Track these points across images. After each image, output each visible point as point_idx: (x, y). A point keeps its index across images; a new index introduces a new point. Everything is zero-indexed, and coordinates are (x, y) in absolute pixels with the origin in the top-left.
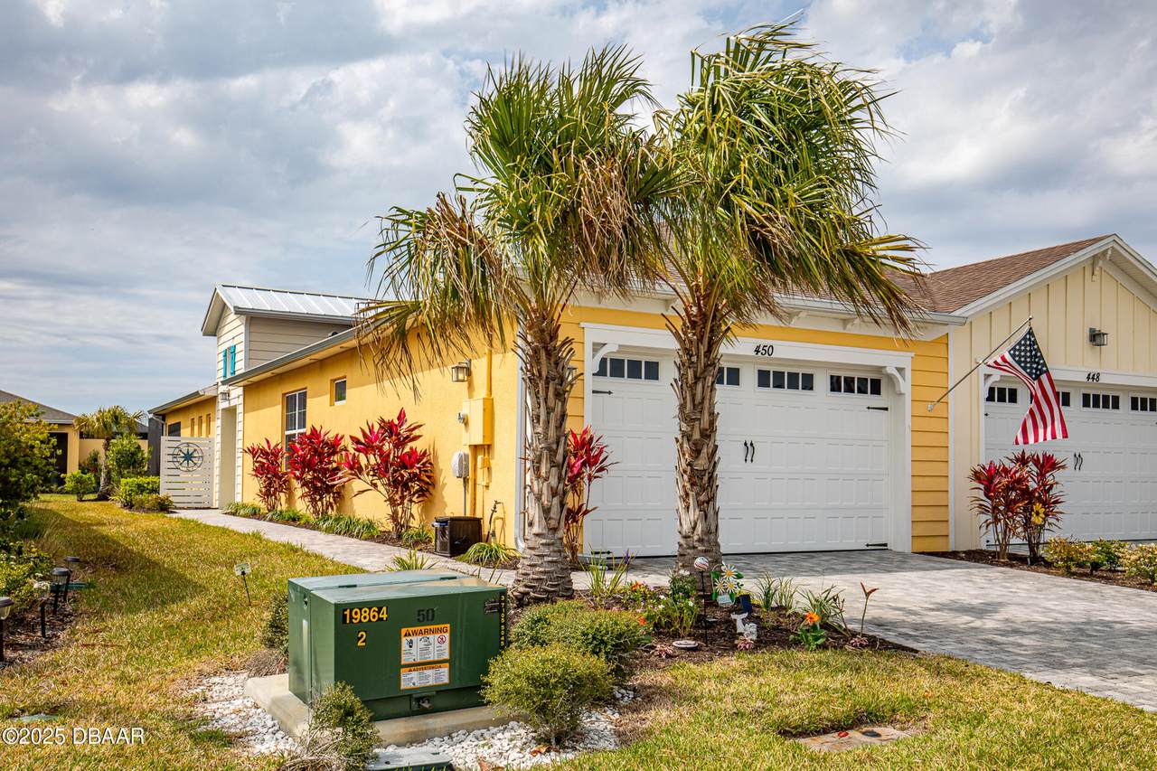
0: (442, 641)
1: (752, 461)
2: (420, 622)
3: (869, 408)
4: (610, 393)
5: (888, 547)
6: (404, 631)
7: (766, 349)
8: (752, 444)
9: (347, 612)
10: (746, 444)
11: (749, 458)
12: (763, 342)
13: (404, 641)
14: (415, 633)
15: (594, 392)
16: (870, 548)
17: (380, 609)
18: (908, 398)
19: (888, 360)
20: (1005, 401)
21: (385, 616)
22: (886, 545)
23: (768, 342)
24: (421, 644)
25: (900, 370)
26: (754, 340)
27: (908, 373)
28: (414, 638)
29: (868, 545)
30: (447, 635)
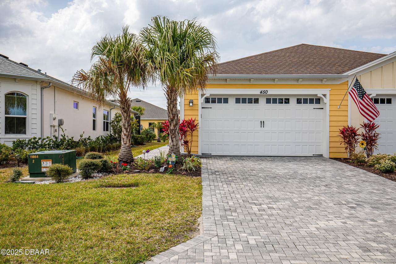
0: (50, 163)
1: (264, 127)
2: (45, 159)
3: (314, 108)
4: (211, 108)
5: (323, 156)
6: (42, 160)
7: (265, 92)
8: (263, 122)
9: (30, 156)
10: (261, 122)
11: (262, 126)
12: (263, 90)
13: (42, 162)
14: (44, 161)
15: (202, 108)
16: (314, 156)
17: (37, 156)
18: (328, 105)
19: (319, 92)
20: (385, 103)
21: (38, 157)
22: (322, 155)
23: (266, 89)
24: (46, 163)
25: (325, 95)
26: (260, 89)
27: (328, 96)
28: (44, 162)
29: (313, 155)
30: (51, 162)
